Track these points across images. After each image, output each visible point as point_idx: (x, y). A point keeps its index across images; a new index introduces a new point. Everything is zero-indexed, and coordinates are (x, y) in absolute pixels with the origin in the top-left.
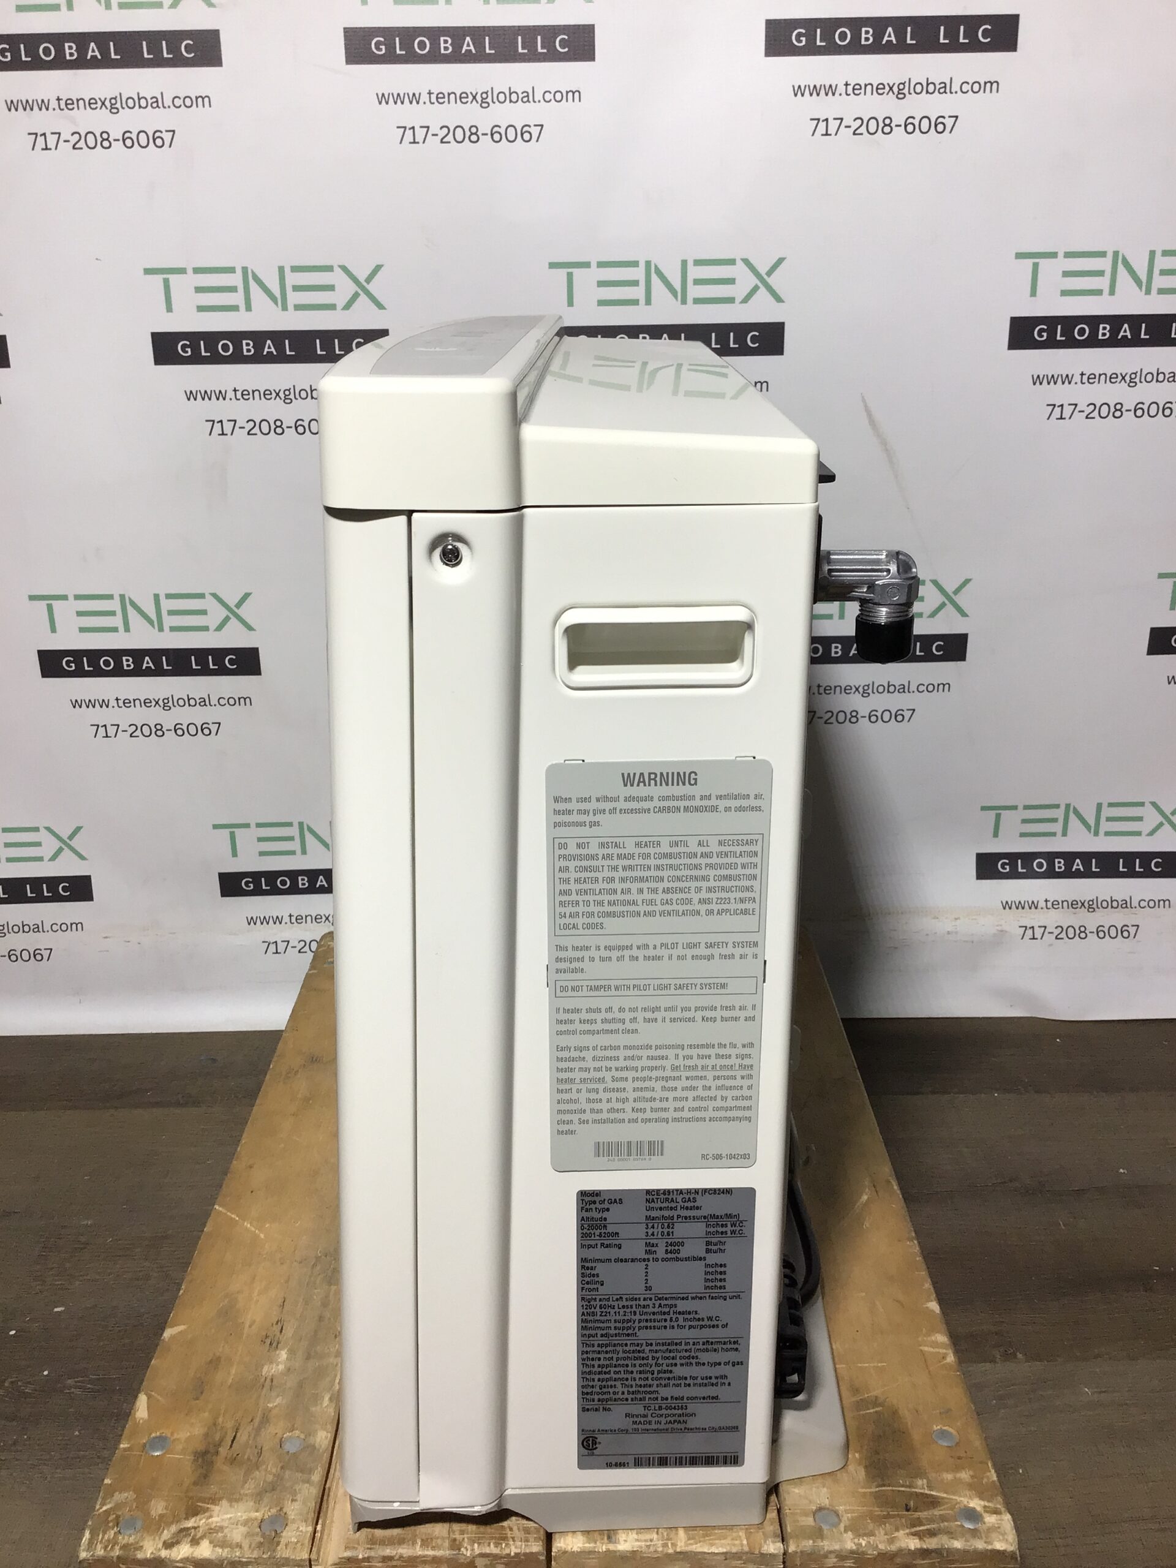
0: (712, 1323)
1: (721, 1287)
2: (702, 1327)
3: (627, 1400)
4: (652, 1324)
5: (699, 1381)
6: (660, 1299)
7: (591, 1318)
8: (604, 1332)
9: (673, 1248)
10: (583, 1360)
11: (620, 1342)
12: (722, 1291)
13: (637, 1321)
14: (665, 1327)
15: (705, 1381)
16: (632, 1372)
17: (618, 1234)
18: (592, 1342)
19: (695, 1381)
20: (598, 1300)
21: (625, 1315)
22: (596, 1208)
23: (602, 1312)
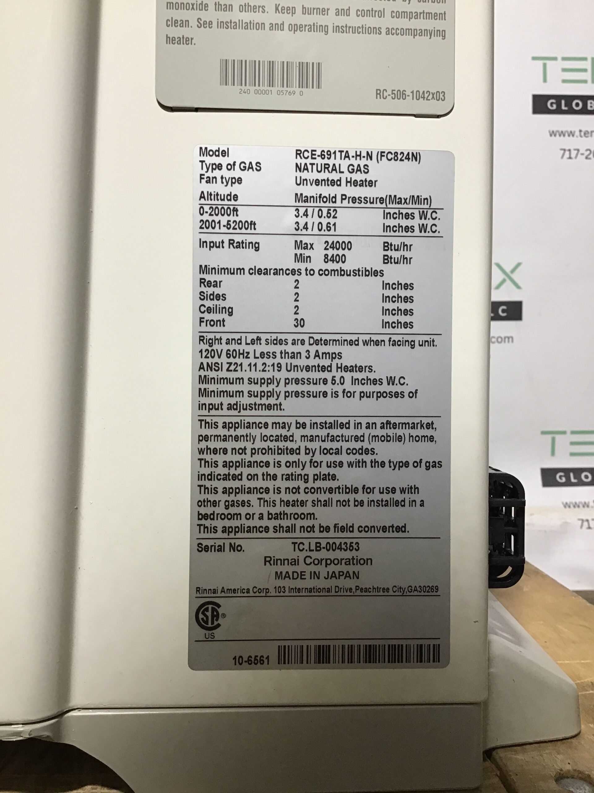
0: (394, 389)
1: (406, 325)
2: (381, 395)
3: (267, 529)
4: (305, 388)
5: (376, 496)
6: (317, 342)
7: (212, 374)
8: (233, 401)
9: (335, 252)
10: (201, 451)
11: (257, 420)
12: (408, 331)
13: (282, 383)
14: (325, 394)
15: (386, 497)
16: (275, 477)
17: (255, 224)
18: (215, 419)
19: (371, 497)
20: (224, 341)
21: (263, 371)
22: (222, 178)
23: (230, 364)
